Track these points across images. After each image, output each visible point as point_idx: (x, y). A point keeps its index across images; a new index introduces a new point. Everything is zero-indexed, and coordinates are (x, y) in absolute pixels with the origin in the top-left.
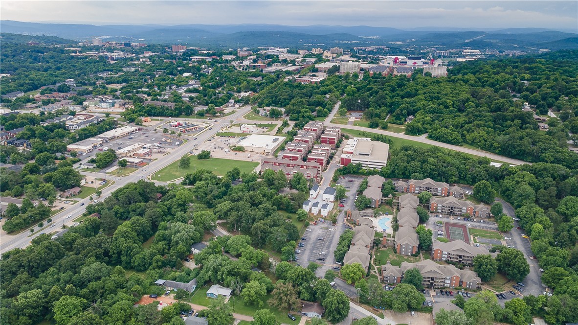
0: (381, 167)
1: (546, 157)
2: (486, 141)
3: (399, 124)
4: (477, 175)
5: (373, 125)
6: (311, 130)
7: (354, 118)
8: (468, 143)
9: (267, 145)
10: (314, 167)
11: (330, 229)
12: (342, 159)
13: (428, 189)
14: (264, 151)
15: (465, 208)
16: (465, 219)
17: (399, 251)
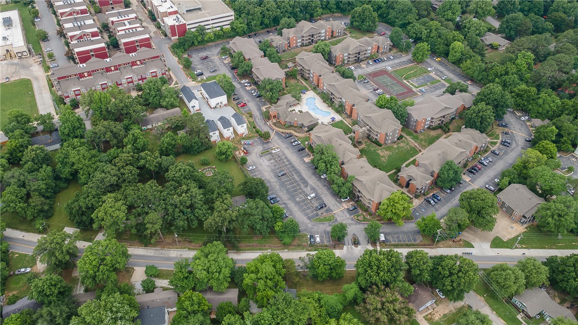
0: (228, 23)
9: (4, 38)
10: (154, 58)
11: (272, 151)
12: (172, 28)
13: (313, 37)
14: (7, 51)
15: (370, 48)
16: (375, 61)
17: (382, 142)
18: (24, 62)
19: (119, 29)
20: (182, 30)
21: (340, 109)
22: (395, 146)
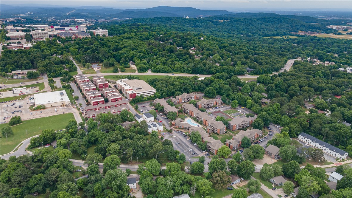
0: (153, 94)
1: (212, 70)
2: (183, 68)
3: (128, 67)
4: (200, 86)
5: (116, 71)
6: (86, 81)
7: (96, 68)
8: (175, 71)
9: (61, 99)
10: (124, 104)
11: (174, 136)
12: (130, 95)
13: (189, 99)
14: (62, 104)
15: (213, 103)
16: (216, 108)
17: (219, 133)
18: (69, 107)
19: (109, 94)
20: (134, 96)
21: (201, 123)
22: (224, 135)
